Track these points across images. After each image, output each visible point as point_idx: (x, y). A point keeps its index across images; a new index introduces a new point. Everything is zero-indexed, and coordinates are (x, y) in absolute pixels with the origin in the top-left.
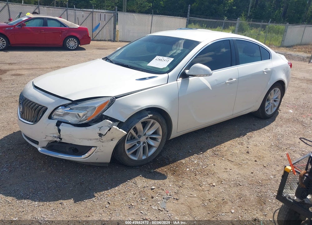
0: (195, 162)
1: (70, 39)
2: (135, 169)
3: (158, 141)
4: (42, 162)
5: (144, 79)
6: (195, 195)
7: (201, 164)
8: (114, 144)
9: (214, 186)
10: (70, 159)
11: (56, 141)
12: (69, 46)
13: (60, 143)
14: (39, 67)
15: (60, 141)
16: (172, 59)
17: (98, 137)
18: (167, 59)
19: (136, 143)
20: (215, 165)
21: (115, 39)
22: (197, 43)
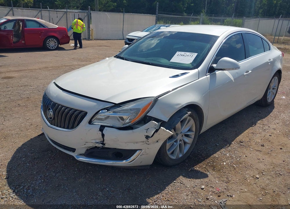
0: (228, 155)
1: (50, 39)
2: (174, 168)
3: (191, 138)
4: (76, 169)
5: (177, 76)
6: (246, 190)
7: (234, 156)
8: (159, 145)
9: (258, 178)
10: (113, 165)
11: (96, 147)
12: (49, 47)
13: (103, 148)
14: (26, 68)
15: (103, 146)
16: (196, 54)
17: (145, 139)
18: (190, 54)
19: (174, 142)
20: (247, 156)
21: (90, 38)
22: (216, 37)
